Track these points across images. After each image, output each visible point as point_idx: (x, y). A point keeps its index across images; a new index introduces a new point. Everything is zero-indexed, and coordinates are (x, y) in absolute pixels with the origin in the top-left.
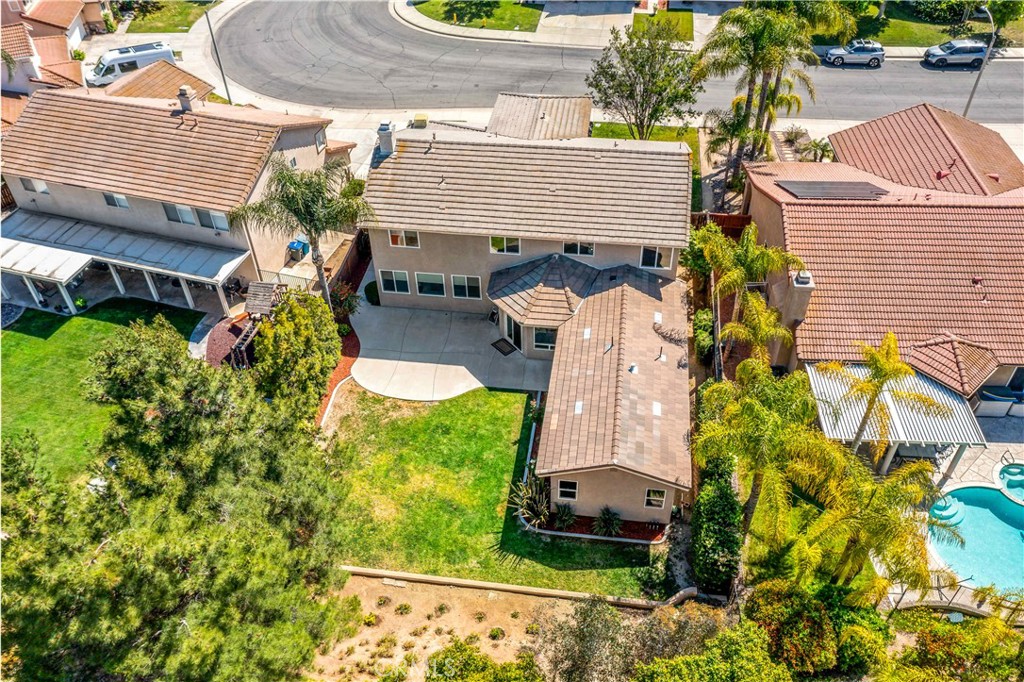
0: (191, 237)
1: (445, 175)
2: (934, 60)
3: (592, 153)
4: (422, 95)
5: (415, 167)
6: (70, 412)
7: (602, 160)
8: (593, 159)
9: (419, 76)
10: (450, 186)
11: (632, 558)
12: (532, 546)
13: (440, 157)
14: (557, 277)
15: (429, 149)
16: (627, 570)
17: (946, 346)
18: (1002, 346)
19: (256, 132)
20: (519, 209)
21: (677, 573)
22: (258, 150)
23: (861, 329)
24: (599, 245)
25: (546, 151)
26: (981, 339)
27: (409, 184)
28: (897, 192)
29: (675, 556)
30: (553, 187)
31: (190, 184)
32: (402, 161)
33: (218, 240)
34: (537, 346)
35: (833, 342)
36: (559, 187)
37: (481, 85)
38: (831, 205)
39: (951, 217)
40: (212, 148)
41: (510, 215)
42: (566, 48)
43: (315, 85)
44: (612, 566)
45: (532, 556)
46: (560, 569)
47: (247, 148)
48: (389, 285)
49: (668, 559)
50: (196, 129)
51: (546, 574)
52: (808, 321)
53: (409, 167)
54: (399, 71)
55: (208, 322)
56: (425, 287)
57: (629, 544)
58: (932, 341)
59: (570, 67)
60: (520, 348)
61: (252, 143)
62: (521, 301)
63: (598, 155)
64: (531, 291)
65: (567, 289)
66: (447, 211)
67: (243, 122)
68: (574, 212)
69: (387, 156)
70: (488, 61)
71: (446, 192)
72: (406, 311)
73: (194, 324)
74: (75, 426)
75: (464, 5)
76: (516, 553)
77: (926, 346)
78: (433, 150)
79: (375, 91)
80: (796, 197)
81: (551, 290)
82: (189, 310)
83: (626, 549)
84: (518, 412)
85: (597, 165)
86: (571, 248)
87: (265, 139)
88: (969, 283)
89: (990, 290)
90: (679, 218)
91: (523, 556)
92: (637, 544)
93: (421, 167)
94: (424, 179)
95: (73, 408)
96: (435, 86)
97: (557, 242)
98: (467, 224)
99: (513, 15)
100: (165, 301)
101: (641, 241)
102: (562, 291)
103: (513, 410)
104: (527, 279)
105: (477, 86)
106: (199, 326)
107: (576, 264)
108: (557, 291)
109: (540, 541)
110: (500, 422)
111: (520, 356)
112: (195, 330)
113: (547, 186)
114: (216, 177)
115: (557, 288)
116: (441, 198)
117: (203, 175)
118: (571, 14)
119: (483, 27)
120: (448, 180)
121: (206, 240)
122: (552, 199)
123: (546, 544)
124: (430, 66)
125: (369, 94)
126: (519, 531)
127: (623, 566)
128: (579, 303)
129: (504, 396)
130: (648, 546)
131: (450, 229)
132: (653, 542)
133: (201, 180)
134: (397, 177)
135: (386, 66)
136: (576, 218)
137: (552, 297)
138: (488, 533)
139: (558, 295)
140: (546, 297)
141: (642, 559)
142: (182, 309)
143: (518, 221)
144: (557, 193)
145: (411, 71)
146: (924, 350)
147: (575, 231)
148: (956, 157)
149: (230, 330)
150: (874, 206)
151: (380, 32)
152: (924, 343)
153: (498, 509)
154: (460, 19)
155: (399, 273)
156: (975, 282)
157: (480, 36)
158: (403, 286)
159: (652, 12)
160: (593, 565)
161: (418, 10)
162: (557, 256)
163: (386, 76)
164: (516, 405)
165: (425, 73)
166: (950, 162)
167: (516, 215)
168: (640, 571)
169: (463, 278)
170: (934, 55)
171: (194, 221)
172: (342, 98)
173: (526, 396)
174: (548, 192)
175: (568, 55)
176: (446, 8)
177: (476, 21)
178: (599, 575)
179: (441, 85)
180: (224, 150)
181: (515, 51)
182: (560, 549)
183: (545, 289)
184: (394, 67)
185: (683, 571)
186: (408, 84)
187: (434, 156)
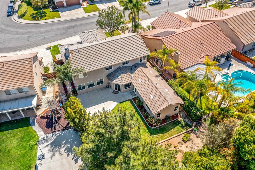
0: (16, 98)
1: (87, 56)
2: (152, 4)
3: (118, 40)
4: (43, 41)
5: (78, 56)
6: (11, 161)
7: (121, 41)
8: (119, 41)
9: (39, 36)
10: (90, 58)
11: (177, 123)
12: (157, 131)
13: (83, 52)
14: (124, 71)
15: (79, 51)
16: (178, 126)
17: (204, 57)
18: (211, 54)
19: (26, 61)
20: (109, 58)
21: (187, 122)
22: (29, 66)
23: (188, 59)
24: (130, 60)
25: (108, 43)
26: (208, 54)
27: (79, 61)
28: (178, 31)
29: (184, 119)
30: (114, 51)
31: (13, 82)
32: (73, 56)
33: (26, 95)
34: (125, 89)
35: (186, 64)
36: (116, 50)
37: (57, 34)
38: (170, 37)
39: (191, 32)
40: (14, 70)
41: (108, 60)
42: (72, 20)
43: (8, 47)
44: (175, 127)
45: (158, 133)
46: (166, 133)
47: (25, 66)
48: (80, 89)
49: (184, 120)
50: (5, 66)
51: (164, 135)
52: (179, 61)
53: (76, 57)
54: (31, 36)
55: (33, 119)
56: (90, 86)
57: (174, 121)
58: (201, 57)
59: (77, 24)
60: (120, 91)
61: (26, 65)
62: (119, 80)
63: (120, 40)
64: (120, 76)
65: (128, 73)
66: (92, 64)
67: (19, 60)
68: (122, 55)
69: (69, 56)
70: (54, 27)
71: (90, 60)
72: (86, 94)
73: (29, 121)
74: (16, 164)
75: (36, 15)
76: (155, 134)
77: (201, 58)
78: (80, 51)
79: (28, 43)
80: (162, 37)
81: (125, 74)
82: (24, 118)
83: (174, 122)
84: (130, 105)
85: (121, 42)
86: (124, 63)
87: (30, 62)
88: (200, 44)
89: (204, 44)
90: (145, 48)
91: (157, 134)
92: (175, 120)
93: (79, 56)
94: (82, 59)
95: (10, 160)
96: (45, 37)
97: (121, 63)
98: (99, 66)
99: (52, 15)
100: (14, 119)
101: (139, 57)
102: (127, 74)
103: (129, 105)
104: (117, 74)
105: (56, 34)
106: (31, 121)
107: (126, 67)
108: (126, 74)
109: (157, 129)
110: (128, 109)
111: (121, 93)
112: (31, 123)
113: (113, 51)
114: (21, 77)
115: (126, 73)
116: (89, 62)
117: (15, 78)
118: (67, 11)
119: (46, 19)
120: (88, 57)
121: (23, 96)
122: (115, 53)
123: (159, 129)
124: (39, 33)
125: (27, 44)
126: (152, 130)
127: (177, 126)
128: (132, 75)
129: (124, 103)
130: (178, 119)
131: (96, 68)
132: (178, 118)
133: (16, 80)
134: (75, 60)
135: (26, 36)
136: (124, 56)
137: (126, 76)
138: (146, 133)
139: (127, 75)
140: (124, 76)
141: (179, 123)
142: (21, 119)
143: (111, 61)
144: (116, 52)
145: (35, 35)
146: (201, 59)
147: (125, 59)
148: (180, 21)
149: (41, 118)
150: (176, 35)
151: (17, 28)
152: (200, 58)
153: (144, 127)
154: (38, 19)
155: (82, 85)
156: (201, 43)
157: (46, 22)
158: (84, 88)
159: (86, 6)
160: (171, 129)
161: (23, 19)
162: (121, 66)
163: (28, 38)
164: (129, 104)
165: (39, 35)
166: (179, 22)
167: (110, 60)
168: (180, 125)
169: (99, 80)
170: (152, 3)
171: (17, 92)
172: (20, 48)
173: (129, 101)
174: (114, 52)
175: (73, 21)
176: (32, 17)
177: (42, 18)
178: (174, 130)
179: (46, 37)
180: (18, 69)
181: (59, 23)
182: (163, 129)
183: (123, 75)
184: (29, 35)
185: (188, 121)
186: (37, 39)
187: (81, 52)
